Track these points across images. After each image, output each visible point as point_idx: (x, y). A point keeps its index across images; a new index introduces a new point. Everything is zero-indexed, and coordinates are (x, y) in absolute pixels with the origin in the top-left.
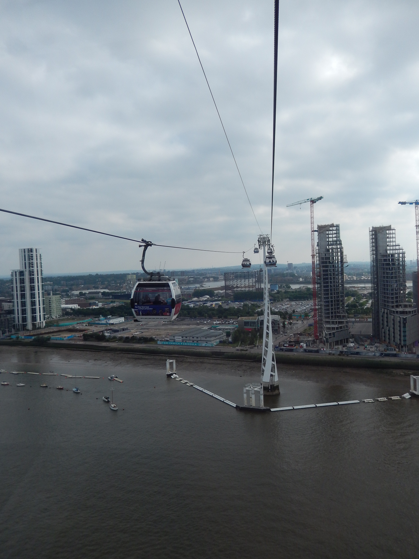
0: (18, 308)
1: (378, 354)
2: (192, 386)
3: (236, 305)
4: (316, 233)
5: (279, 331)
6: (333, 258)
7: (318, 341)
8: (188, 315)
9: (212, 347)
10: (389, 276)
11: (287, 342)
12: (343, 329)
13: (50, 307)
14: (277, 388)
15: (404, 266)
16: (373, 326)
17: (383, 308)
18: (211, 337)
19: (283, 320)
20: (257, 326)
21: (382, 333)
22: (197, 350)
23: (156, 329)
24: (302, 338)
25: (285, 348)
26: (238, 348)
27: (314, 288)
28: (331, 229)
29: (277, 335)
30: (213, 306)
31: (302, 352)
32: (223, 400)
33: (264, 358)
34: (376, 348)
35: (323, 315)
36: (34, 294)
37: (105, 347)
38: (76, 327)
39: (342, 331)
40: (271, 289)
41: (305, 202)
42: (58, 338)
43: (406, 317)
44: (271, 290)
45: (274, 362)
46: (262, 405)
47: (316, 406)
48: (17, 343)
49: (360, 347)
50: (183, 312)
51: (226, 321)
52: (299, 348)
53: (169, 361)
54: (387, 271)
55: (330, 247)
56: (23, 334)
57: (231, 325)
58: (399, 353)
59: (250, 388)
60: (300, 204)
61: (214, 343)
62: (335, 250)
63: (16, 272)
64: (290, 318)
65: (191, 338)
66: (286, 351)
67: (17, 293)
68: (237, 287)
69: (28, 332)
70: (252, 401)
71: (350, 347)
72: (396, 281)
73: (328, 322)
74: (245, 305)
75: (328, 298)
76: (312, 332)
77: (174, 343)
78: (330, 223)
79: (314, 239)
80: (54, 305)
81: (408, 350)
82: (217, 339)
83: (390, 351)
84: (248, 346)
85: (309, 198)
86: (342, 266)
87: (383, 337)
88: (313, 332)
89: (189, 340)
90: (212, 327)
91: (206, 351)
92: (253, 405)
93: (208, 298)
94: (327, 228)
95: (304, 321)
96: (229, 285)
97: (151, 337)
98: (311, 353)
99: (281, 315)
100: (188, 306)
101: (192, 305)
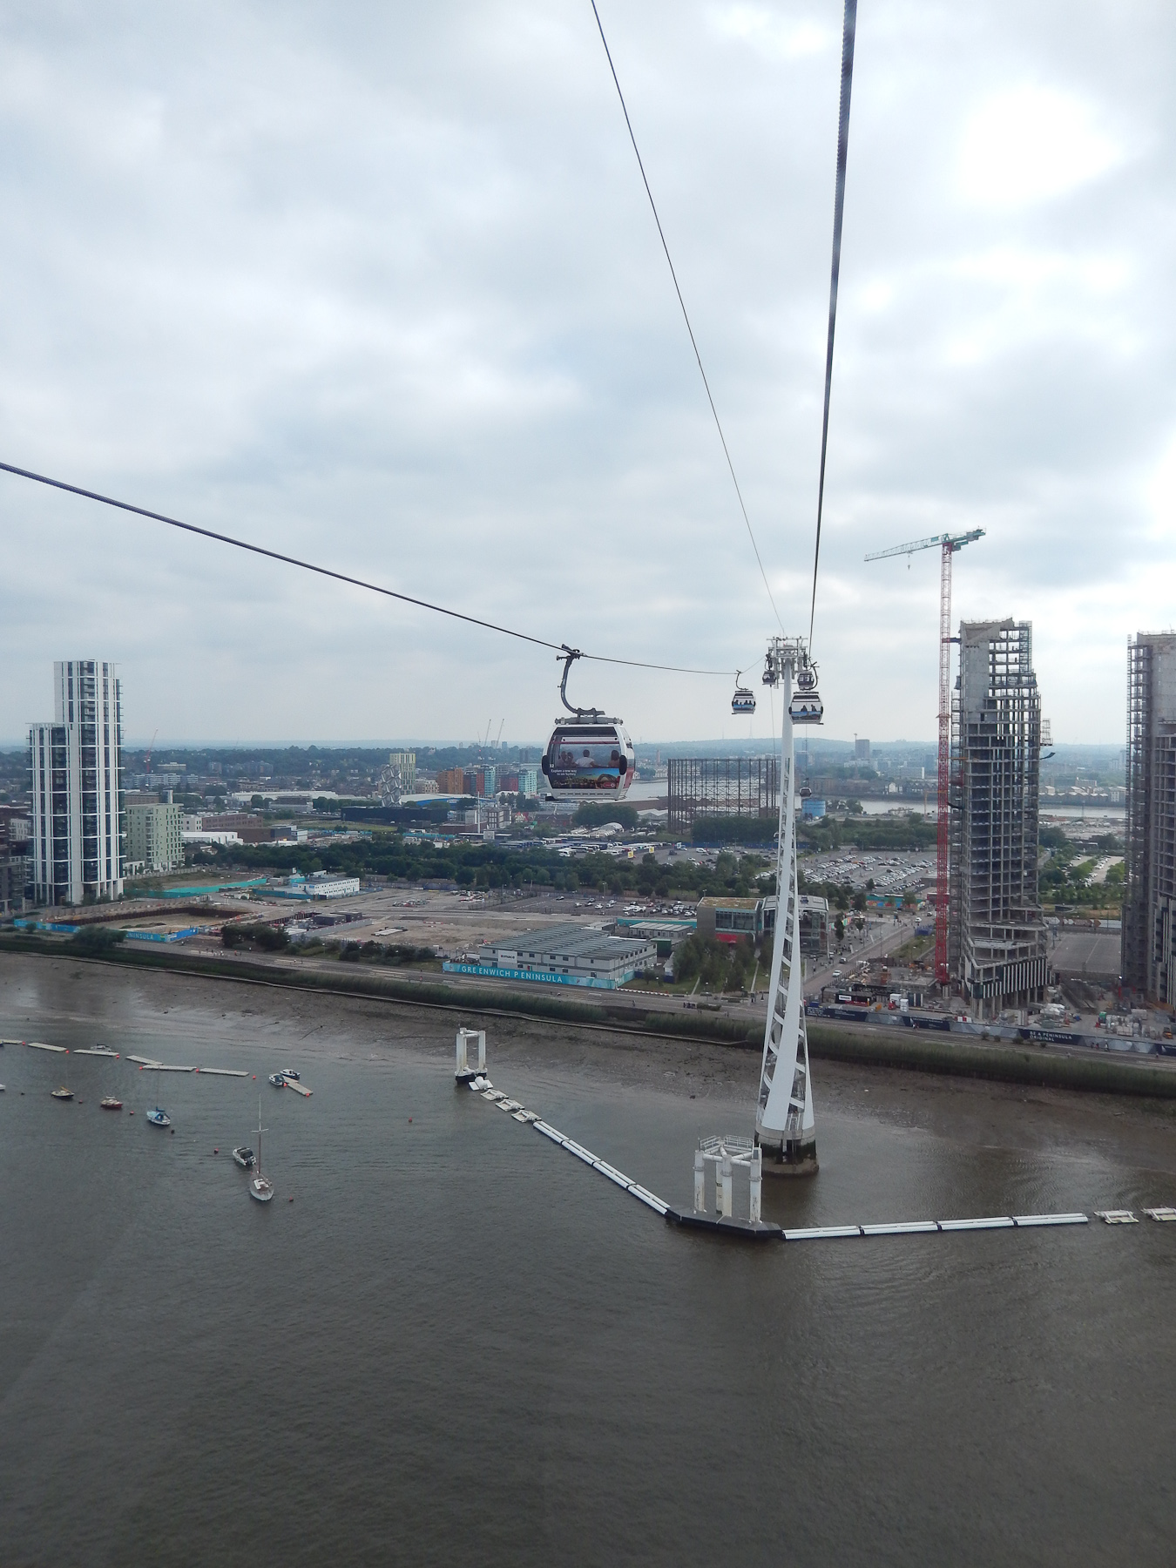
0: (42, 838)
1: (1144, 1048)
2: (530, 1122)
3: (696, 856)
4: (956, 647)
5: (823, 948)
6: (1007, 727)
7: (946, 989)
8: (550, 882)
9: (610, 990)
11: (848, 987)
13: (149, 836)
14: (810, 1150)
16: (1123, 950)
17: (1161, 894)
18: (608, 958)
19: (837, 912)
20: (757, 928)
21: (1154, 974)
22: (559, 999)
23: (448, 922)
24: (894, 977)
25: (840, 1007)
26: (693, 998)
27: (941, 818)
28: (1003, 634)
29: (818, 961)
30: (629, 856)
31: (895, 1024)
32: (625, 1185)
33: (770, 1049)
34: (1136, 1025)
35: (968, 908)
37: (282, 971)
38: (212, 902)
39: (1025, 961)
40: (802, 812)
41: (926, 547)
42: (151, 934)
44: (803, 816)
45: (804, 1063)
46: (755, 1218)
47: (939, 1227)
49: (1083, 1017)
50: (536, 871)
51: (663, 906)
52: (885, 1009)
53: (466, 1034)
55: (998, 692)
56: (52, 917)
57: (677, 921)
59: (719, 1153)
60: (910, 552)
61: (618, 979)
62: (1014, 702)
63: (41, 731)
64: (859, 906)
65: (547, 959)
66: (843, 1018)
67: (41, 792)
68: (705, 802)
70: (720, 1197)
71: (1049, 1017)
73: (981, 932)
74: (724, 859)
76: (927, 955)
77: (492, 972)
79: (948, 664)
80: (161, 832)
82: (628, 964)
84: (722, 995)
85: (940, 534)
86: (1034, 755)
87: (1158, 986)
88: (931, 958)
89: (539, 964)
90: (618, 921)
91: (589, 1003)
92: (724, 1214)
93: (617, 831)
94: (990, 633)
95: (901, 918)
96: (682, 796)
97: (424, 947)
98: (925, 1032)
99: (830, 897)
100: (554, 852)
101: (568, 850)
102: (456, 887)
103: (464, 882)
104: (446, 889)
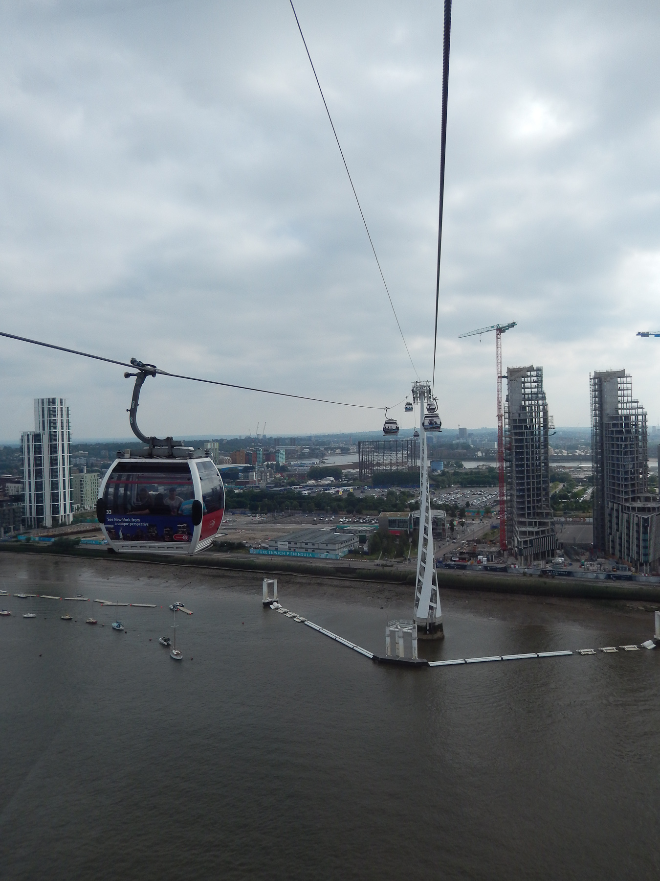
0: (30, 492)
1: (602, 576)
2: (303, 622)
3: (376, 493)
4: (505, 381)
5: (444, 536)
6: (532, 420)
7: (506, 553)
8: (299, 508)
9: (337, 559)
10: (621, 451)
11: (457, 554)
12: (546, 534)
13: (82, 491)
14: (440, 627)
15: (645, 434)
16: (594, 530)
17: (610, 502)
18: (335, 544)
19: (451, 519)
20: (410, 527)
21: (609, 542)
22: (312, 565)
23: (248, 530)
24: (480, 548)
25: (453, 563)
26: (378, 562)
27: (500, 468)
28: (529, 373)
29: (441, 542)
30: (340, 494)
31: (480, 570)
32: (352, 647)
33: (419, 580)
34: (599, 566)
35: (515, 511)
36: (55, 470)
39: (544, 537)
40: (431, 468)
41: (489, 331)
42: (93, 541)
43: (648, 517)
44: (432, 470)
45: (436, 586)
46: (415, 656)
47: (502, 658)
48: (28, 548)
49: (573, 563)
50: (292, 503)
51: (360, 518)
52: (476, 564)
53: (266, 581)
54: (619, 443)
55: (527, 403)
56: (38, 534)
57: (368, 525)
58: (636, 574)
59: (397, 628)
60: (480, 333)
61: (340, 554)
62: (535, 408)
63: (28, 436)
64: (462, 515)
65: (304, 545)
66: (455, 568)
67: (28, 468)
68: (378, 464)
69: (46, 530)
70: (398, 649)
71: (557, 564)
72: (633, 458)
73: (522, 523)
74: (391, 494)
75: (523, 484)
76: (496, 538)
77: (276, 553)
78: (527, 365)
79: (502, 389)
80: (88, 488)
81: (651, 570)
82: (345, 546)
83: (622, 570)
84: (393, 560)
85: (495, 324)
86: (546, 433)
87: (610, 548)
88: (499, 538)
89: (299, 548)
90: (337, 527)
91: (327, 566)
92: (400, 656)
93: (332, 481)
94: (522, 373)
95: (483, 521)
96: (366, 461)
97: (239, 542)
98: (496, 573)
99: (447, 511)
100: (299, 493)
101: (306, 492)
102: (250, 512)
103: (254, 510)
104: (244, 513)
